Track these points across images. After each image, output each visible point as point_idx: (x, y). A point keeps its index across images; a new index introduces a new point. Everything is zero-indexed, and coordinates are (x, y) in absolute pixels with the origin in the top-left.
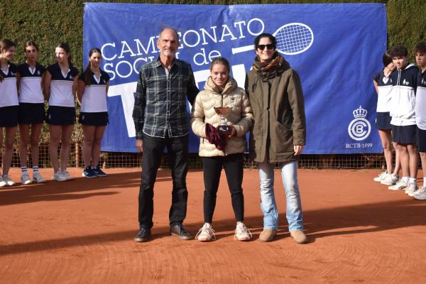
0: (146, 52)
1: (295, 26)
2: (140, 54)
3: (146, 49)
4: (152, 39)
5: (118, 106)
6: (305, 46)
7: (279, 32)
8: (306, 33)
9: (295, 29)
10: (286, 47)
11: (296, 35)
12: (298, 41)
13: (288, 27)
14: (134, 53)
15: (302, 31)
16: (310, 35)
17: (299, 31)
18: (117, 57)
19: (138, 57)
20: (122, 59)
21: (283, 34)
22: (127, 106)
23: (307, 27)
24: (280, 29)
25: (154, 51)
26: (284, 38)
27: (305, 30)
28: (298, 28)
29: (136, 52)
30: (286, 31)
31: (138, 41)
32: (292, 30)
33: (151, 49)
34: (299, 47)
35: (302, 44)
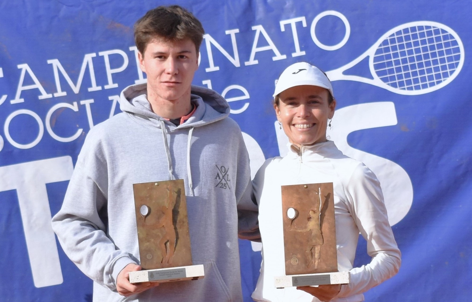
0: (76, 90)
1: (421, 28)
2: (60, 93)
3: (75, 82)
4: (88, 58)
5: (9, 215)
6: (446, 75)
7: (385, 42)
8: (447, 45)
9: (422, 35)
10: (400, 77)
11: (425, 49)
12: (428, 64)
13: (406, 31)
14: (48, 92)
15: (438, 39)
16: (458, 50)
17: (431, 41)
18: (7, 101)
19: (55, 101)
20: (18, 106)
21: (394, 48)
22: (30, 216)
23: (450, 31)
24: (386, 36)
25: (95, 88)
26: (396, 55)
27: (445, 38)
28: (429, 33)
29: (51, 89)
30: (400, 40)
31: (55, 63)
32: (415, 36)
33: (87, 82)
34: (431, 78)
35: (437, 69)
